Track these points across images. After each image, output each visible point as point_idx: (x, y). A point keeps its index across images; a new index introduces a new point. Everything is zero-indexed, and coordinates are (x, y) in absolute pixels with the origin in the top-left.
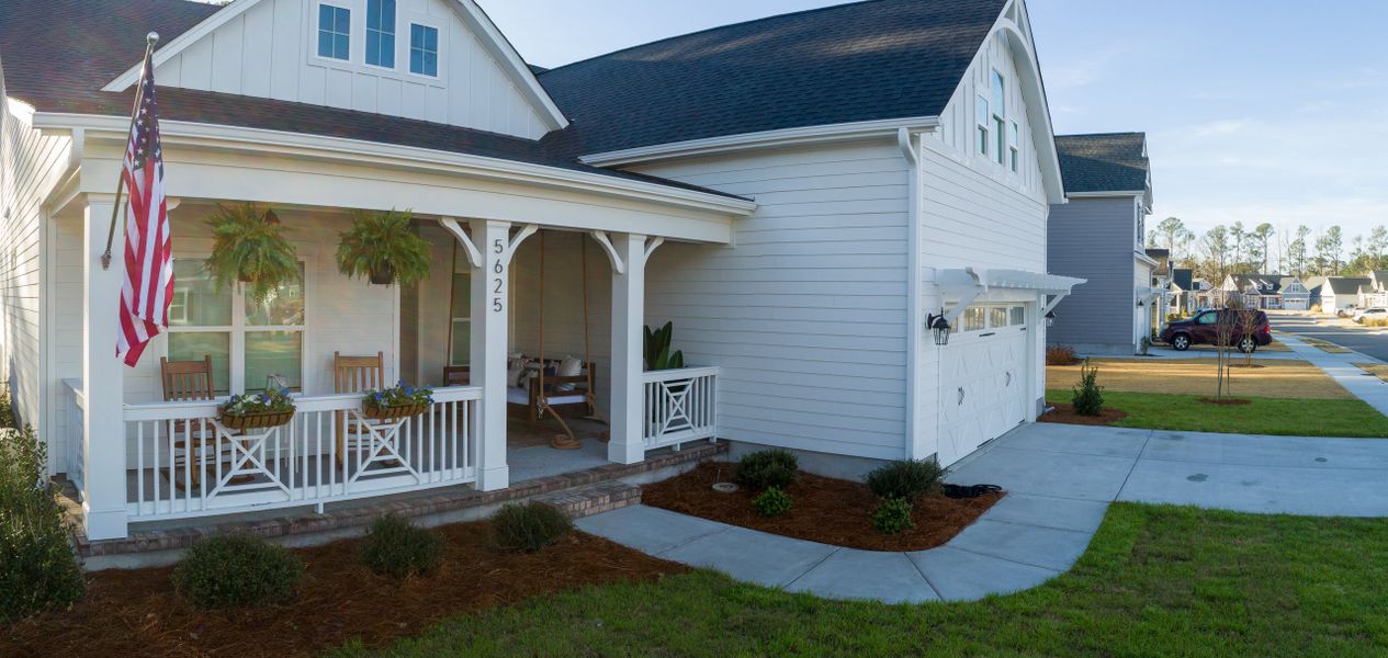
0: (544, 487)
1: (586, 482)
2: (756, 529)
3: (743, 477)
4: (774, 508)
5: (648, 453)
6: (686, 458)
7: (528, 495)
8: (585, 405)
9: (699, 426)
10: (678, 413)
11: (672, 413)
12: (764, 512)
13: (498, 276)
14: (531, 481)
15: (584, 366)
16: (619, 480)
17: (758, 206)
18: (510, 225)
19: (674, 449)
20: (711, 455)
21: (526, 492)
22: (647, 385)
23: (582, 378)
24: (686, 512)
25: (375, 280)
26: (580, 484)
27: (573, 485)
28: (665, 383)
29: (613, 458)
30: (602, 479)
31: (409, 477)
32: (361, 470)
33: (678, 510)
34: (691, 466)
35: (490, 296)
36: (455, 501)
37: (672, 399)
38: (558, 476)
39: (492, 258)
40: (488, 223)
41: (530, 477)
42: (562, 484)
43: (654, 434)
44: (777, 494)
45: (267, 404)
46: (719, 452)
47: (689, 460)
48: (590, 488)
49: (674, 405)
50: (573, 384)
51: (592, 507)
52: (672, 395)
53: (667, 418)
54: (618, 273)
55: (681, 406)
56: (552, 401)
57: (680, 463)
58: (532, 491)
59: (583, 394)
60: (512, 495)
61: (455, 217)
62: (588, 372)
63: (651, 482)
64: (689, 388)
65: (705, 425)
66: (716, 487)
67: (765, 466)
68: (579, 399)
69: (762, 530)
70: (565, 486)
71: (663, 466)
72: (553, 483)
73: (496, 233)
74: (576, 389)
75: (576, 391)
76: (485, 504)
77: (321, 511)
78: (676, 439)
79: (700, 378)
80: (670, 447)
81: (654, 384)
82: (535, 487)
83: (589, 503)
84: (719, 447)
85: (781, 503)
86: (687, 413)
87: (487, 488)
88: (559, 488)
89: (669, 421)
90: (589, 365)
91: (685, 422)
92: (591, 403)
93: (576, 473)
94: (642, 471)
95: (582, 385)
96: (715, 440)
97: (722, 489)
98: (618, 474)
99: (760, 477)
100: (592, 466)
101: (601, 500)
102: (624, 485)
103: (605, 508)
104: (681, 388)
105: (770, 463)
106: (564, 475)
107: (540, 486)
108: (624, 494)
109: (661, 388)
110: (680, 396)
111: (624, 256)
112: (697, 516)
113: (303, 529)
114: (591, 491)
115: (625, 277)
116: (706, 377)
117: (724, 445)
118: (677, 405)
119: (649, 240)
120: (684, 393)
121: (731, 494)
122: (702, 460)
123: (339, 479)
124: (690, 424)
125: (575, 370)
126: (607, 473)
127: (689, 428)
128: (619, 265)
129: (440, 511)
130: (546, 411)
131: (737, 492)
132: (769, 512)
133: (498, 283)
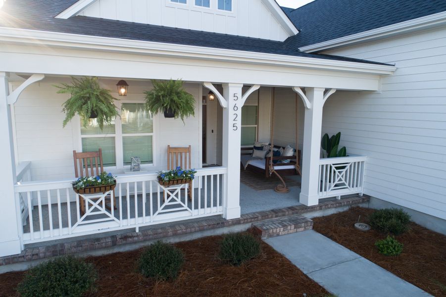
0: (260, 218)
1: (284, 215)
2: (375, 263)
3: (373, 223)
4: (389, 251)
5: (321, 201)
6: (343, 204)
7: (251, 222)
8: (294, 170)
9: (353, 187)
10: (340, 180)
11: (337, 180)
12: (382, 251)
13: (236, 112)
14: (254, 213)
15: (295, 151)
16: (303, 215)
17: (397, 68)
18: (242, 86)
19: (337, 198)
20: (359, 203)
21: (249, 220)
22: (323, 166)
23: (294, 157)
24: (335, 240)
25: (167, 116)
26: (280, 216)
27: (276, 217)
28: (333, 164)
29: (302, 201)
30: (293, 214)
31: (186, 212)
32: (160, 210)
33: (331, 237)
34: (346, 209)
35: (231, 122)
36: (210, 225)
37: (337, 173)
38: (269, 211)
39: (232, 102)
40: (229, 85)
41: (254, 211)
42: (270, 216)
43: (325, 190)
44: (392, 242)
45: (98, 181)
46: (363, 202)
47: (344, 205)
48: (286, 218)
49: (338, 176)
50: (289, 160)
51: (283, 231)
52: (337, 171)
53: (334, 182)
54: (307, 109)
55: (342, 176)
56: (277, 168)
57: (339, 207)
58: (253, 220)
59: (294, 165)
60: (242, 222)
61: (211, 82)
62: (297, 154)
63: (322, 216)
64: (348, 167)
65: (357, 186)
66: (357, 225)
67: (387, 219)
68: (292, 167)
69: (379, 265)
70: (272, 217)
71: (329, 208)
72: (264, 215)
73: (235, 90)
74: (291, 161)
75: (291, 163)
76: (227, 226)
77: (137, 231)
78: (339, 193)
79: (355, 163)
80: (335, 197)
81: (327, 166)
82: (254, 217)
83: (282, 229)
84: (363, 199)
85: (394, 249)
86: (346, 180)
87: (228, 218)
88: (268, 218)
89: (334, 184)
90: (297, 151)
91: (345, 185)
92: (298, 169)
93: (280, 209)
94: (317, 210)
95: (294, 160)
96: (362, 195)
97: (360, 228)
98: (303, 211)
99: (383, 226)
100: (290, 206)
101: (289, 227)
102: (304, 219)
103: (291, 231)
104: (343, 167)
105: (391, 218)
106: (273, 211)
107: (257, 217)
108: (303, 225)
109: (331, 167)
110: (342, 172)
111: (311, 100)
112: (341, 244)
113: (124, 242)
114: (285, 221)
115: (311, 111)
116: (359, 163)
117: (367, 198)
118: (340, 176)
119: (327, 91)
120: (344, 170)
121: (365, 232)
122: (353, 206)
123: (148, 214)
124: (347, 186)
125: (290, 153)
126: (296, 211)
127: (347, 188)
128: (308, 104)
129: (202, 230)
130: (273, 173)
131: (368, 231)
132: (385, 252)
133: (235, 116)
